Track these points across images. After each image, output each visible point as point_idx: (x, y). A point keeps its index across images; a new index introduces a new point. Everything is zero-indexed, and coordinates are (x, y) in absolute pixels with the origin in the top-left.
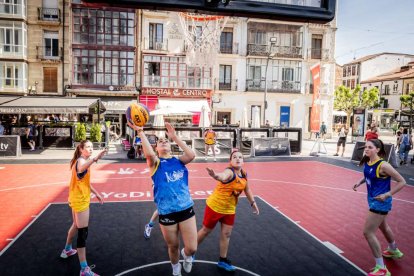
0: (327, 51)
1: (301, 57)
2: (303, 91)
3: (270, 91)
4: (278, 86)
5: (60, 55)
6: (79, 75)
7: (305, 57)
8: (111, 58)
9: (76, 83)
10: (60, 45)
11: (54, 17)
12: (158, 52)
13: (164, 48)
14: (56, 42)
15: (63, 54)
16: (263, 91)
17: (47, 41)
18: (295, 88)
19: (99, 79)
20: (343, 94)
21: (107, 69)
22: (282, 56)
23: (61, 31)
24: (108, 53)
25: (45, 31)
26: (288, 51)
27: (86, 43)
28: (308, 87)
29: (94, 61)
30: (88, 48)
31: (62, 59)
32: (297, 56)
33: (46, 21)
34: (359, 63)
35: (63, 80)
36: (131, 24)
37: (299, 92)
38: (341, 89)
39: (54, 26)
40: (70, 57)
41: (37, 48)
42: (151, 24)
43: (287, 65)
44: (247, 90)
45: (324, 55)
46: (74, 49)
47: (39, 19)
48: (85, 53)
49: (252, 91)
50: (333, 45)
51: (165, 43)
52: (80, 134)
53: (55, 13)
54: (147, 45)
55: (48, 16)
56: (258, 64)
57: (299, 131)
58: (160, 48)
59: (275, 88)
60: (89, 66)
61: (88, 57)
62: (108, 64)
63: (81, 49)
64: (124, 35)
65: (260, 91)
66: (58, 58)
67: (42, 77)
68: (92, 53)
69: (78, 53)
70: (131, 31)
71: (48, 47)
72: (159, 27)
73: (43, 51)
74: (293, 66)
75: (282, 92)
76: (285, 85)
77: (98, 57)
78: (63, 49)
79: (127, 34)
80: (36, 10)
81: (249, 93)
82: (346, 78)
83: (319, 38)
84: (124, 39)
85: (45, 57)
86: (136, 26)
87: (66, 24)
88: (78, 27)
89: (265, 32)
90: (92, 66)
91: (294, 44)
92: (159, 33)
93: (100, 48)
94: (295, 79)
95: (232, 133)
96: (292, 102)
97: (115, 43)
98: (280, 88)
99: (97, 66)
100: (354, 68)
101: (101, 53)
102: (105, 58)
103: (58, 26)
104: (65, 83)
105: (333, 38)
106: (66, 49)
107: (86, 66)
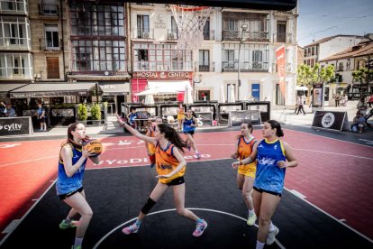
0: (290, 35)
1: (268, 41)
2: (270, 70)
3: (243, 71)
4: (249, 66)
5: (60, 46)
6: (78, 62)
7: (271, 41)
8: (105, 47)
9: (75, 70)
10: (60, 37)
11: (53, 12)
12: (146, 40)
13: (151, 37)
14: (56, 34)
15: (63, 45)
16: (237, 71)
17: (48, 34)
18: (264, 68)
19: (95, 66)
20: (304, 71)
21: (103, 56)
22: (252, 40)
23: (60, 25)
24: (102, 43)
25: (46, 25)
26: (257, 36)
27: (82, 34)
28: (275, 67)
29: (90, 50)
30: (85, 39)
31: (62, 49)
32: (265, 40)
33: (46, 16)
34: (318, 45)
35: (65, 68)
36: (121, 16)
37: (267, 71)
38: (302, 68)
39: (54, 20)
40: (69, 47)
41: (40, 40)
43: (257, 49)
44: (223, 71)
45: (288, 38)
46: (72, 40)
47: (40, 14)
48: (82, 43)
49: (228, 71)
50: (295, 29)
51: (151, 33)
52: (83, 114)
53: (52, 8)
54: (136, 36)
55: (48, 11)
56: (231, 48)
57: (268, 104)
58: (147, 37)
59: (247, 68)
60: (86, 55)
61: (85, 47)
62: (102, 52)
63: (78, 40)
64: (115, 26)
65: (234, 71)
66: (58, 48)
67: (46, 66)
68: (88, 43)
69: (76, 44)
70: (121, 23)
71: (49, 39)
72: (145, 18)
73: (45, 43)
74: (262, 49)
75: (253, 71)
76: (255, 65)
77: (93, 47)
78: (62, 40)
79: (118, 26)
80: (37, 6)
81: (225, 74)
82: (307, 58)
83: (283, 24)
84: (115, 30)
85: (47, 48)
86: (125, 18)
87: (64, 18)
88: (74, 21)
89: (237, 20)
90: (88, 55)
91: (262, 30)
92: (146, 24)
93: (95, 38)
94: (264, 60)
95: (212, 108)
96: (262, 80)
97: (108, 34)
98: (251, 68)
99: (93, 54)
100: (313, 49)
101: (96, 43)
102: (99, 47)
103: (57, 20)
104: (66, 70)
105: (295, 23)
106: (65, 41)
107: (84, 55)
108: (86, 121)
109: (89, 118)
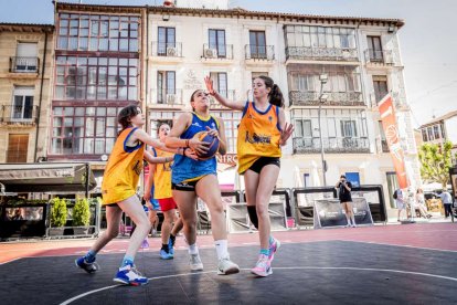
1: (362, 104)
2: (373, 149)
3: (327, 152)
4: (337, 144)
5: (34, 116)
6: (59, 141)
7: (368, 104)
8: (106, 117)
9: (54, 152)
10: (35, 103)
11: (30, 68)
12: (170, 107)
13: (178, 101)
14: (29, 99)
15: (39, 115)
16: (320, 152)
17: (19, 99)
18: (361, 146)
19: (86, 146)
21: (100, 131)
22: (338, 104)
23: (38, 86)
24: (101, 112)
25: (16, 86)
26: (344, 98)
27: (72, 99)
28: (380, 144)
29: (80, 122)
30: (75, 105)
31: (37, 121)
32: (357, 104)
33: (19, 73)
34: (441, 122)
35: (36, 150)
36: (133, 72)
37: (367, 151)
39: (30, 79)
40: (49, 120)
41: (4, 108)
42: (160, 73)
43: (346, 116)
44: (295, 152)
46: (54, 107)
47: (10, 70)
48: (69, 111)
49: (303, 152)
50: (401, 86)
51: (178, 94)
52: (59, 215)
53: (32, 63)
54: (154, 100)
55: (23, 68)
56: (305, 116)
57: (379, 189)
58: (172, 101)
59: (334, 147)
60: (73, 129)
61: (74, 117)
62: (100, 124)
63: (64, 107)
64: (122, 86)
65: (314, 152)
66: (32, 120)
67: (6, 148)
68: (80, 111)
69: (59, 112)
70: (133, 81)
71: (18, 107)
72: (170, 76)
73: (10, 112)
74: (355, 117)
75: (344, 152)
76: (345, 142)
77: (85, 116)
78: (38, 108)
79: (128, 86)
80: (7, 60)
81: (298, 156)
83: (382, 79)
84: (123, 92)
85: (12, 120)
86: (139, 75)
87: (45, 76)
88: (61, 79)
89: (310, 76)
90: (77, 129)
91: (351, 88)
92: (171, 82)
93: (90, 104)
94: (360, 134)
95: (284, 196)
96: (361, 167)
97: (112, 97)
98: (341, 147)
99: (85, 127)
100: (436, 128)
101: (91, 111)
102: (96, 118)
103: (35, 79)
104: (39, 154)
105: (400, 78)
106: (42, 109)
107: (70, 129)
108: (62, 228)
109: (69, 223)
